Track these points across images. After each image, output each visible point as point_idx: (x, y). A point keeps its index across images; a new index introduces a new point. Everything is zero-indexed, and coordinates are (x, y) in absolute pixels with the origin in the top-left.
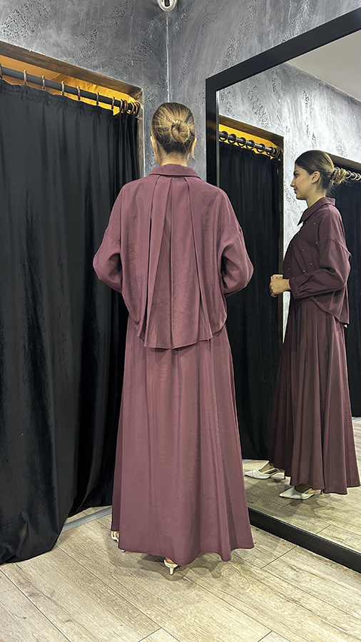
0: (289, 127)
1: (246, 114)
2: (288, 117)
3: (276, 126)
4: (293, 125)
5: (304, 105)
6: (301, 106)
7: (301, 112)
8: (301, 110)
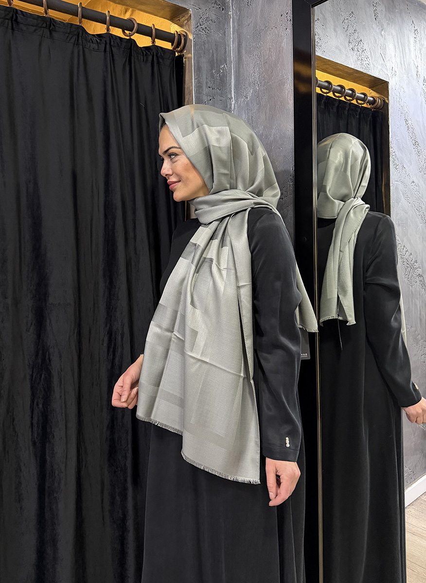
0: (395, 68)
1: (340, 50)
2: (393, 55)
3: (380, 67)
4: (399, 66)
5: (412, 40)
6: (409, 41)
7: (409, 49)
8: (409, 46)
